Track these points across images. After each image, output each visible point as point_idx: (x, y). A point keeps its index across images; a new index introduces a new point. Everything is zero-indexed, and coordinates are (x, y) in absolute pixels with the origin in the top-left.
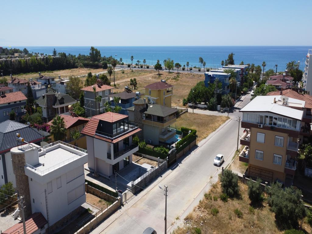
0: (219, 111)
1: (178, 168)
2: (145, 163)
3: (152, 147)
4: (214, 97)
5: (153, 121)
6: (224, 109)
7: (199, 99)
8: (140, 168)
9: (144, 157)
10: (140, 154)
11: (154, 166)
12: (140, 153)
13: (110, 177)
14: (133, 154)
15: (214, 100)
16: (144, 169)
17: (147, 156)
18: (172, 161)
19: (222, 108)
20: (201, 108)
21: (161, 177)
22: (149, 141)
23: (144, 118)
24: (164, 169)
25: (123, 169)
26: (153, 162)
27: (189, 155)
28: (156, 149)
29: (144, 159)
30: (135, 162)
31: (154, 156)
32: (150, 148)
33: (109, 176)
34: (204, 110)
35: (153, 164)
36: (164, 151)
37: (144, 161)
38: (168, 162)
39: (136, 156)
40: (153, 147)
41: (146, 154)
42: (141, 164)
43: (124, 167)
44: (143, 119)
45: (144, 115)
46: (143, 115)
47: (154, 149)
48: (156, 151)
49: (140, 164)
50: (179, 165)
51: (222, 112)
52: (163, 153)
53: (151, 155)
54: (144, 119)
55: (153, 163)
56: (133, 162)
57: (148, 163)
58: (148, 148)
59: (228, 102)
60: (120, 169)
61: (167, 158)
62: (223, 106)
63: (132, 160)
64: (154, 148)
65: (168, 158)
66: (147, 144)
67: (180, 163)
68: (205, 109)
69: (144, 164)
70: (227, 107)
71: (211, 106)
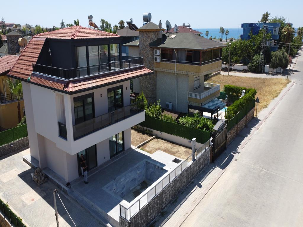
0: (268, 73)
1: (233, 163)
2: (159, 149)
3: (174, 116)
4: (259, 54)
5: (177, 62)
6: (275, 70)
7: (235, 58)
8: (147, 163)
9: (157, 137)
10: (149, 131)
11: (179, 157)
12: (148, 129)
13: (68, 184)
14: (132, 128)
15: (259, 58)
16: (158, 164)
17: (165, 135)
18: (219, 148)
19: (272, 69)
20: (239, 71)
21: (200, 186)
22: (168, 105)
23: (158, 57)
24: (205, 166)
25: (108, 162)
26: (176, 148)
27: (249, 136)
28: (182, 120)
29: (156, 140)
30: (138, 147)
31: (179, 136)
32: (171, 119)
33: (67, 180)
34: (243, 73)
35: (177, 152)
36: (202, 125)
37: (157, 146)
38: (213, 149)
39: (141, 135)
40: (177, 115)
41: (162, 130)
42: (150, 152)
43: (111, 157)
44: (156, 60)
45: (159, 52)
46: (156, 53)
47: (178, 121)
48: (183, 124)
49: (147, 152)
50: (233, 156)
51: (272, 75)
52: (202, 128)
53: (172, 133)
54: (158, 61)
55: (176, 150)
56: (133, 147)
57: (166, 150)
58: (165, 116)
59: (284, 60)
60: (99, 164)
61: (211, 139)
62: (274, 66)
63: (130, 143)
64: (178, 118)
65: (212, 141)
66: (163, 109)
67: (236, 151)
68: (245, 71)
69: (157, 152)
70: (279, 68)
71: (255, 66)
